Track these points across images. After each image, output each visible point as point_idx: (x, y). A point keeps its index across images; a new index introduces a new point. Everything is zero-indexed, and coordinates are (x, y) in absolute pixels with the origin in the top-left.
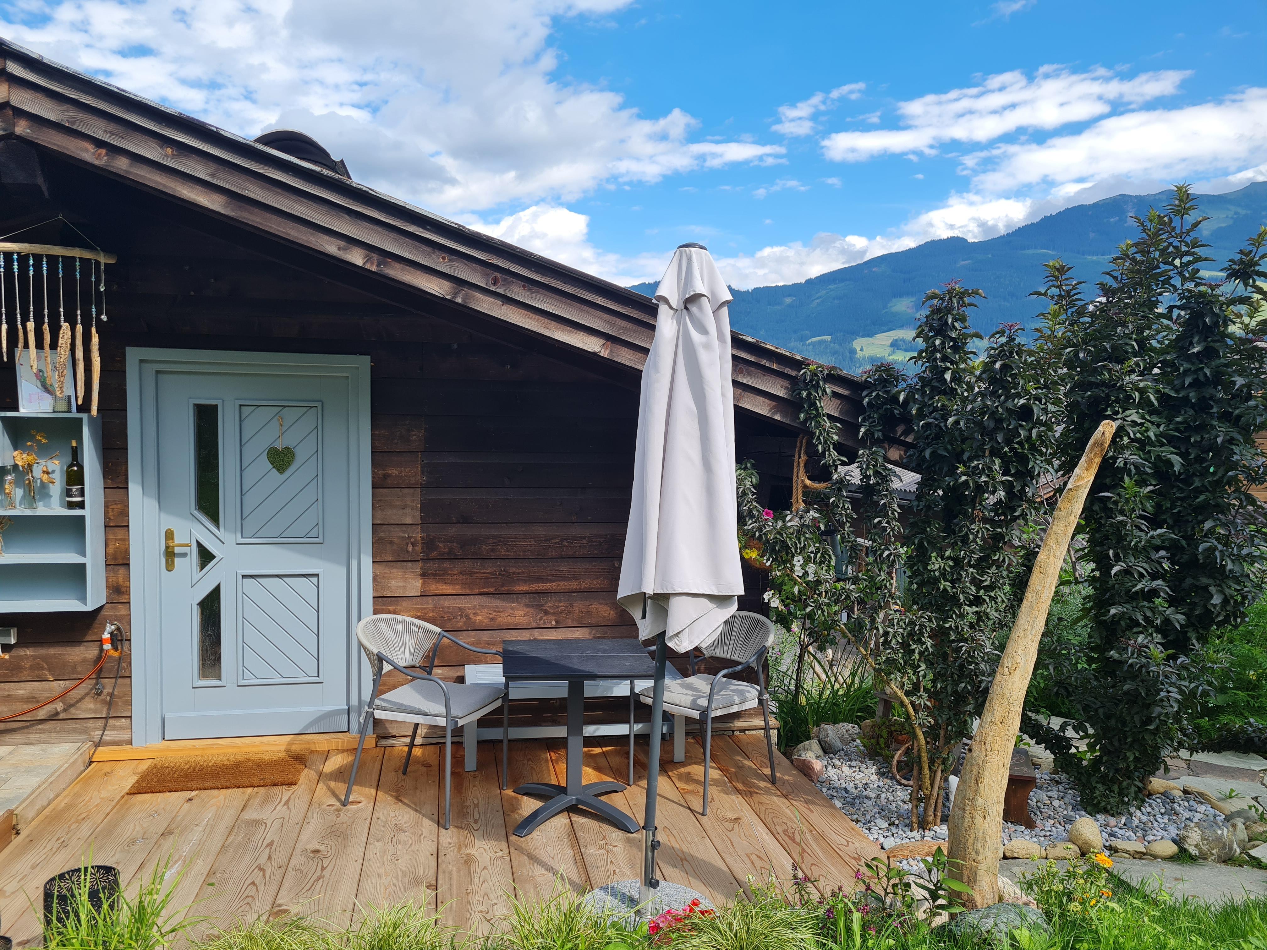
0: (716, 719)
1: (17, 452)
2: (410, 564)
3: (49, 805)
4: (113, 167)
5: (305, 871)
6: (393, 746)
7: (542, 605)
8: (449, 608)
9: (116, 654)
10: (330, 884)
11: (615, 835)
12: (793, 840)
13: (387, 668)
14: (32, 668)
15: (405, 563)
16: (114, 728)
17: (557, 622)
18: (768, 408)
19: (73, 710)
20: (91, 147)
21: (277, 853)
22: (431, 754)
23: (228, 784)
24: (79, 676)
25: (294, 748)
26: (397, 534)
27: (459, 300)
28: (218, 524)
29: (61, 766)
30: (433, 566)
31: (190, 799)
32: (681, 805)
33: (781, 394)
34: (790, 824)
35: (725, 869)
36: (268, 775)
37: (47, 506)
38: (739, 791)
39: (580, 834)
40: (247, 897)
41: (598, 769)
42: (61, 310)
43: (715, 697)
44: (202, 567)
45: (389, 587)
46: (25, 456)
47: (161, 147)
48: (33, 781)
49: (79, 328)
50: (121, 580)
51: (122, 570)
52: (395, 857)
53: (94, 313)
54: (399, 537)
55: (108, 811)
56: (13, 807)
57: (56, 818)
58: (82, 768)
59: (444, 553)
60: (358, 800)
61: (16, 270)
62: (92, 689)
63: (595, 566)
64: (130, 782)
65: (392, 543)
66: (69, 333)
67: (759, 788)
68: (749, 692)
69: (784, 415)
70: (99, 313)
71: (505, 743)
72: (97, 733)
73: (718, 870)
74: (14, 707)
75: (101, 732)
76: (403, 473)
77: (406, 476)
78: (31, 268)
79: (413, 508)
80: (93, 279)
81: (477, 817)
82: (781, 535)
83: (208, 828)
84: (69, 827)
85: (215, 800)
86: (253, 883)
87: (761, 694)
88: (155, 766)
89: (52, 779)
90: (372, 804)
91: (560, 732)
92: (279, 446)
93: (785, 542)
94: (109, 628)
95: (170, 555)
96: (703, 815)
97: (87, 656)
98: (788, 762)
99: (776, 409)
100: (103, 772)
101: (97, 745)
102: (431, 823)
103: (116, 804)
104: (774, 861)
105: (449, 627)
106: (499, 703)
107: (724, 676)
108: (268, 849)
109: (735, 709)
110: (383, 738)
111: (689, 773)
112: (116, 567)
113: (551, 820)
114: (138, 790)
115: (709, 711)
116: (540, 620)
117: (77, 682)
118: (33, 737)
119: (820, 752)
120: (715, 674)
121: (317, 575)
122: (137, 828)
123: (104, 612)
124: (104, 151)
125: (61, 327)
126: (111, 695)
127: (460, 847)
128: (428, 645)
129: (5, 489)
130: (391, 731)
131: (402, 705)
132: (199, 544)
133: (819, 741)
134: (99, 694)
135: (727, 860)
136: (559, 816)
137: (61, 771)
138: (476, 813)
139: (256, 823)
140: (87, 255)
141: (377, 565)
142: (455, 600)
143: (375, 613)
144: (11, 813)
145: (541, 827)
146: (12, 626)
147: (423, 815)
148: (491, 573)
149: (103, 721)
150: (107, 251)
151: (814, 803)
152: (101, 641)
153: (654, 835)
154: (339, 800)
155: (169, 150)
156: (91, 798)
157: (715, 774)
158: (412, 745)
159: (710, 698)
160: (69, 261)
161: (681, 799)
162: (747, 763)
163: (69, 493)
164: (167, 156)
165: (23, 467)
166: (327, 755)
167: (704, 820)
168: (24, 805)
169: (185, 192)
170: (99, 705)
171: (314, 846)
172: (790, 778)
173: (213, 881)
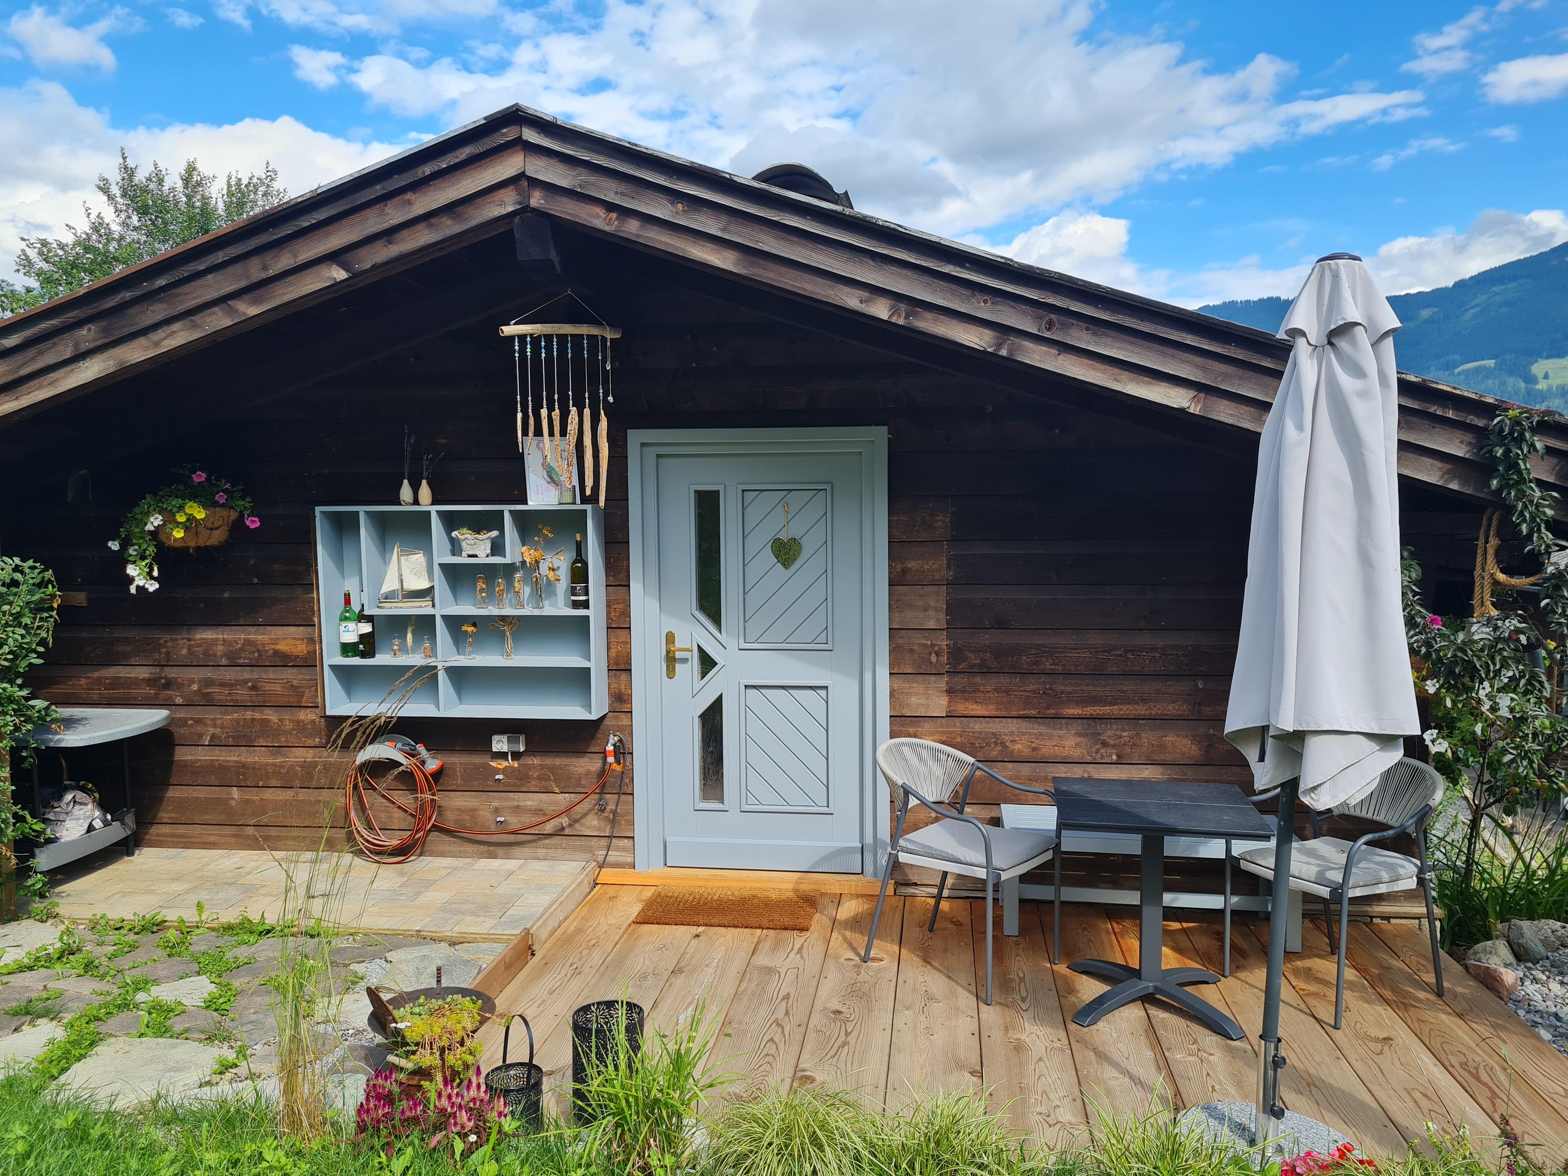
0: (1354, 901)
1: (525, 548)
2: (933, 678)
3: (559, 926)
4: (623, 231)
5: (828, 1034)
6: (914, 896)
7: (1099, 734)
8: (980, 733)
9: (618, 768)
10: (857, 1053)
11: (1210, 1040)
12: (1478, 1078)
13: (913, 802)
14: (540, 778)
15: (927, 677)
16: (618, 849)
17: (1118, 756)
18: (1440, 473)
19: (577, 826)
20: (601, 212)
21: (795, 1009)
22: (960, 910)
23: (736, 923)
24: (583, 790)
25: (802, 887)
26: (919, 640)
27: (1004, 352)
28: (720, 626)
29: (570, 886)
30: (961, 681)
31: (697, 936)
32: (1301, 1011)
33: (1460, 454)
34: (1470, 1056)
35: (1374, 1105)
36: (777, 917)
37: (555, 605)
38: (1387, 1001)
39: (1161, 1032)
40: (767, 1055)
41: (1178, 950)
42: (570, 393)
43: (1354, 870)
44: (703, 675)
45: (908, 705)
46: (532, 551)
47: (672, 203)
48: (545, 900)
49: (587, 411)
50: (623, 687)
51: (624, 676)
52: (929, 1031)
53: (601, 395)
54: (920, 645)
55: (616, 939)
56: (528, 926)
57: (567, 941)
58: (588, 890)
59: (973, 667)
60: (879, 956)
61: (529, 354)
62: (595, 805)
63: (1170, 686)
64: (635, 910)
65: (911, 651)
66: (577, 419)
67: (1418, 1000)
68: (1402, 867)
69: (1464, 481)
70: (606, 395)
71: (1057, 905)
72: (600, 853)
73: (1364, 1105)
74: (523, 819)
75: (604, 853)
76: (926, 567)
77: (928, 570)
78: (543, 350)
79: (937, 610)
80: (600, 358)
81: (1024, 994)
82: (1466, 653)
83: (719, 969)
84: (581, 953)
85: (722, 939)
86: (772, 1040)
87: (1421, 871)
88: (659, 895)
89: (562, 898)
90: (896, 964)
91: (1132, 898)
92: (784, 536)
93: (1470, 662)
94: (613, 739)
95: (671, 660)
96: (1336, 1027)
97: (590, 768)
98: (1460, 968)
99: (1452, 475)
100: (608, 896)
101: (601, 866)
102: (968, 994)
103: (624, 933)
104: (1449, 1104)
105: (981, 755)
106: (1049, 855)
107: (1367, 843)
108: (784, 1002)
109: (1382, 889)
110: (902, 884)
111: (1310, 969)
112: (618, 672)
113: (1120, 1009)
114: (644, 919)
115: (1345, 889)
116: (1097, 753)
117: (582, 796)
118: (541, 852)
119: (1511, 959)
120: (1355, 840)
121: (826, 688)
122: (647, 963)
123: (607, 722)
124: (614, 215)
125: (570, 411)
126: (614, 812)
127: (1006, 1029)
128: (959, 776)
129: (514, 587)
130: (911, 877)
131: (931, 848)
132: (700, 649)
133: (1509, 942)
134: (603, 811)
135: (1376, 1093)
136: (1132, 1005)
137: (569, 891)
138: (1023, 989)
139: (769, 971)
140: (594, 331)
141: (894, 677)
142: (987, 723)
143: (892, 736)
144: (527, 932)
145: (1109, 1016)
146: (521, 733)
147: (958, 984)
148: (1034, 691)
149: (606, 840)
150: (613, 325)
151: (1507, 1029)
152: (604, 753)
153: (1277, 1049)
154: (858, 954)
155: (680, 206)
156: (599, 923)
157: (1350, 974)
158: (939, 898)
159: (1347, 870)
160: (577, 338)
161: (1300, 1002)
162: (1396, 963)
163: (573, 592)
164: (677, 213)
165: (531, 564)
166: (839, 899)
167: (1337, 1034)
168: (538, 925)
169: (695, 252)
170: (602, 823)
171: (835, 1005)
172: (1466, 991)
173: (730, 1031)
